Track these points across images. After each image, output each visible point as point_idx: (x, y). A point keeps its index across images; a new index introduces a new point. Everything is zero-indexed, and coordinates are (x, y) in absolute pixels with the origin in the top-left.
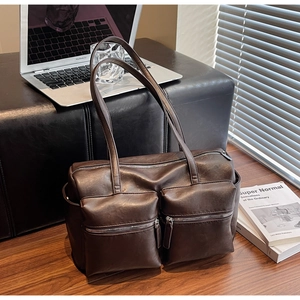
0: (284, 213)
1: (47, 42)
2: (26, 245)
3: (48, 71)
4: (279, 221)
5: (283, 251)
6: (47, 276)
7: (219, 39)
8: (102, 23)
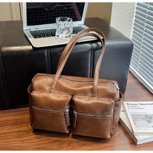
0: (148, 118)
1: (40, 15)
2: (14, 113)
3: (37, 30)
4: (144, 122)
5: (140, 139)
6: (18, 130)
7: (135, 21)
8: (71, 8)
